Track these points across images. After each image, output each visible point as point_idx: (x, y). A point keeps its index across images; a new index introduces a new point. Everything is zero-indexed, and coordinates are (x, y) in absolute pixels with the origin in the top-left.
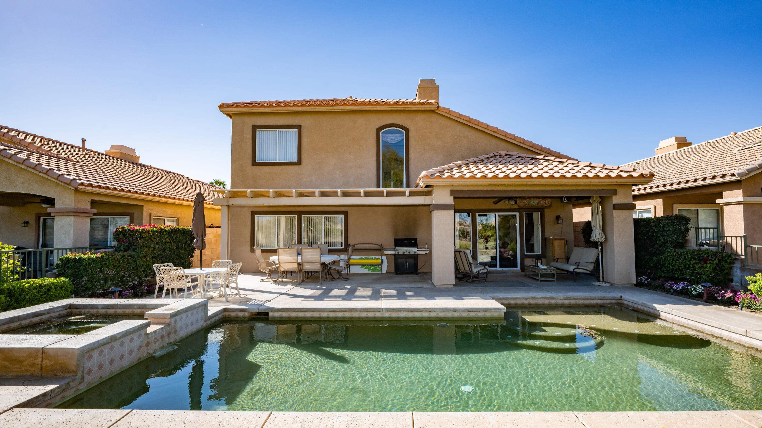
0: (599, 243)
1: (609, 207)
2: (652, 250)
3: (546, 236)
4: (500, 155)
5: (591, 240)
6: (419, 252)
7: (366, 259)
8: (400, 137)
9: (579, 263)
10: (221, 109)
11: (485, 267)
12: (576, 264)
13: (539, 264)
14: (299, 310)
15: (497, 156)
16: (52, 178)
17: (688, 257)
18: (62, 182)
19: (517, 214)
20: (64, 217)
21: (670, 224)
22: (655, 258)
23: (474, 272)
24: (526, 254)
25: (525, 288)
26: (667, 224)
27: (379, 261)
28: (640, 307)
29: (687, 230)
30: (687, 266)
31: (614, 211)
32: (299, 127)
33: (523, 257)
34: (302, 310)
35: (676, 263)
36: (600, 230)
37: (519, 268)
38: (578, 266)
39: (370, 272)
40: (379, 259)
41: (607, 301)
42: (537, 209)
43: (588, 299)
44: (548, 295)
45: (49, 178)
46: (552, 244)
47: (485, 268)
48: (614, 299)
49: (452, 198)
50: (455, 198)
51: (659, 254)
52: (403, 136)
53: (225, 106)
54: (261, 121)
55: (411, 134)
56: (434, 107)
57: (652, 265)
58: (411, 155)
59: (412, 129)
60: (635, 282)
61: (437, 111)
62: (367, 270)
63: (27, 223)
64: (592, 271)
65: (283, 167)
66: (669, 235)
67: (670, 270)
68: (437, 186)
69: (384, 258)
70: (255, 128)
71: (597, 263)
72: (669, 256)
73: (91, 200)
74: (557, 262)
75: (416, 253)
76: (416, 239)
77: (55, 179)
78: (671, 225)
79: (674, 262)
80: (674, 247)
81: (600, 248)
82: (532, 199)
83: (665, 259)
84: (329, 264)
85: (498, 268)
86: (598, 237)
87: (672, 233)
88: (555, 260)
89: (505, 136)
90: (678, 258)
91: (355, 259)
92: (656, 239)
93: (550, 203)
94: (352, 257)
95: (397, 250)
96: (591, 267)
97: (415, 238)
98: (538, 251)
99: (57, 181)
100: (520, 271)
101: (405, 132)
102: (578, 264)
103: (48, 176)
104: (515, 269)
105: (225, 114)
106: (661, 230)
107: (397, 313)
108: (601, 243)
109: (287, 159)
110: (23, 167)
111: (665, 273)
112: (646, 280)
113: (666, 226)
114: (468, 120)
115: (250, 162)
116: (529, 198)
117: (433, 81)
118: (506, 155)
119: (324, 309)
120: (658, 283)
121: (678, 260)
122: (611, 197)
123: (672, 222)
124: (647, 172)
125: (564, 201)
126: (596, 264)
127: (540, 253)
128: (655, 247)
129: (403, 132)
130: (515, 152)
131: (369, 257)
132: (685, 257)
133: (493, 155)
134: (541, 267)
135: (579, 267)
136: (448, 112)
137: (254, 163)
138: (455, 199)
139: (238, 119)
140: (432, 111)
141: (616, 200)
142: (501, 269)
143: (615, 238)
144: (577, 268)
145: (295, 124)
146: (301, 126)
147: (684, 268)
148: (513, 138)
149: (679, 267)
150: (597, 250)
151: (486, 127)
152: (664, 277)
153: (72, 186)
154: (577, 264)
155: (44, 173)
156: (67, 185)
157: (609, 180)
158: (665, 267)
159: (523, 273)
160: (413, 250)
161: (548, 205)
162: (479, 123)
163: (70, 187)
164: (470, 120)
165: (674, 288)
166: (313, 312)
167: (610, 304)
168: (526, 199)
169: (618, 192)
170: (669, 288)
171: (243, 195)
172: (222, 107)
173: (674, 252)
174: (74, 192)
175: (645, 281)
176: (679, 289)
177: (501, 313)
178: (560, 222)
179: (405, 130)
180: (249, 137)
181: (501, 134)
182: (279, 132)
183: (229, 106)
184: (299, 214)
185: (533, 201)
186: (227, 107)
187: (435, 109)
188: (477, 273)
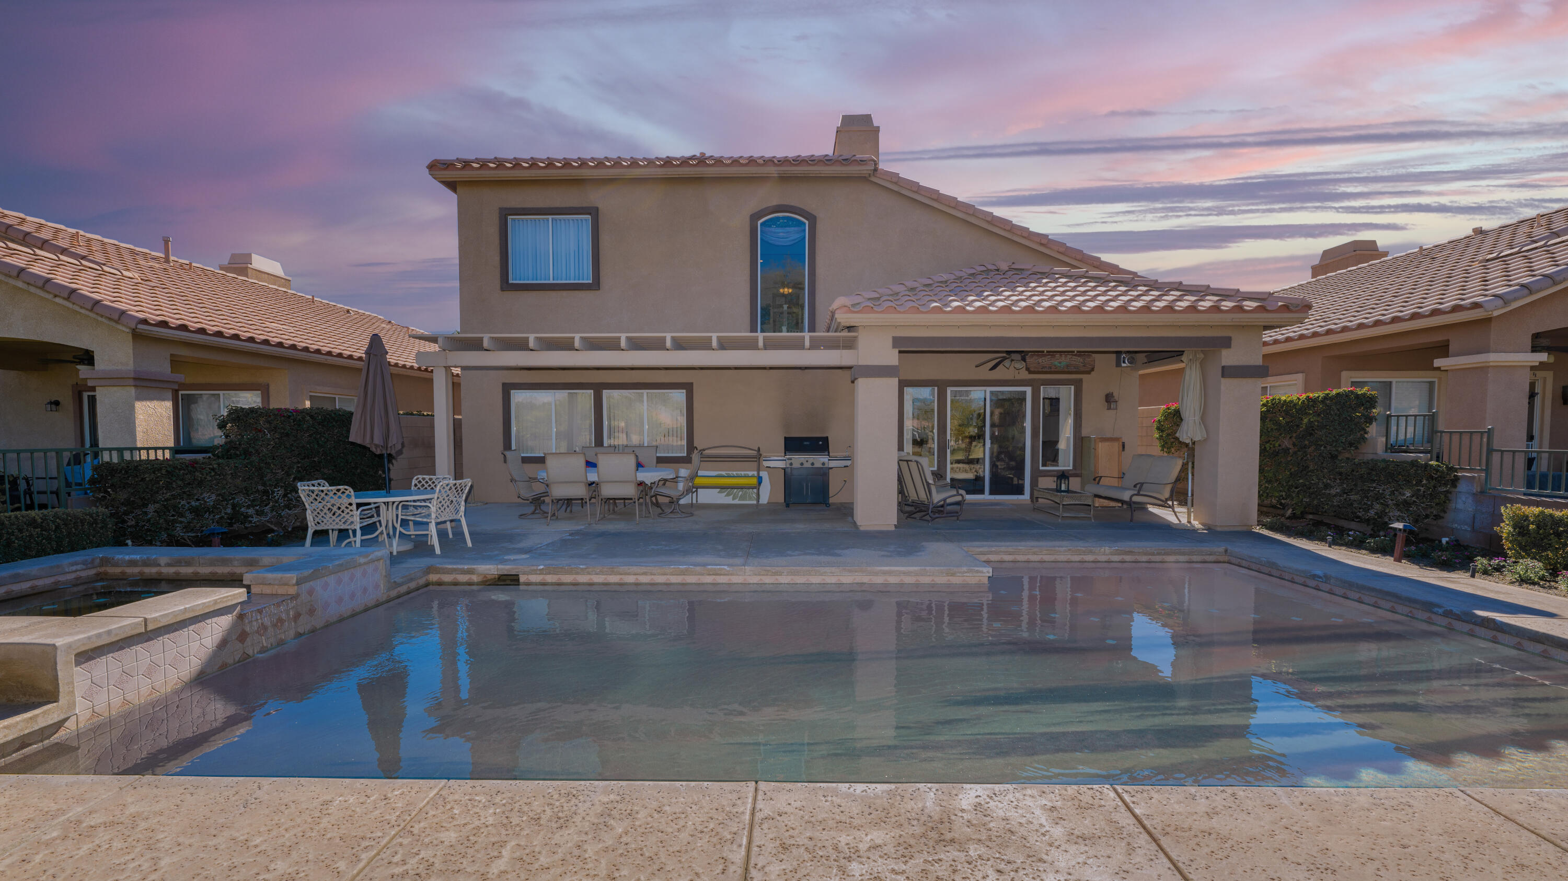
1: (1215, 371)
3: (1084, 434)
4: (998, 270)
6: (832, 464)
7: (729, 476)
8: (798, 232)
9: (1142, 484)
10: (432, 172)
11: (958, 492)
12: (1135, 486)
13: (1063, 487)
15: (991, 270)
16: (81, 307)
18: (102, 316)
19: (1028, 391)
20: (115, 388)
23: (935, 501)
24: (1041, 468)
27: (754, 481)
29: (1368, 420)
31: (1223, 380)
32: (594, 212)
33: (1037, 474)
37: (1026, 496)
38: (1139, 491)
39: (737, 502)
40: (753, 476)
42: (1067, 382)
44: (1081, 545)
45: (77, 308)
46: (1095, 449)
47: (958, 494)
49: (896, 352)
50: (900, 352)
52: (805, 230)
53: (441, 166)
54: (515, 198)
55: (820, 227)
56: (866, 169)
58: (820, 271)
59: (821, 217)
61: (873, 179)
62: (731, 497)
63: (57, 403)
65: (564, 293)
68: (864, 327)
69: (764, 474)
70: (505, 214)
73: (172, 355)
74: (1099, 482)
75: (826, 466)
76: (827, 438)
77: (87, 309)
82: (1058, 355)
84: (654, 484)
85: (986, 497)
86: (1191, 432)
88: (1095, 479)
89: (1009, 231)
91: (707, 473)
93: (1093, 363)
94: (700, 473)
95: (789, 459)
96: (1165, 493)
97: (825, 435)
98: (1066, 462)
99: (91, 314)
100: (1029, 502)
101: (807, 223)
102: (1141, 487)
103: (74, 304)
104: (1020, 497)
105: (443, 182)
109: (572, 277)
110: (20, 284)
114: (935, 196)
115: (497, 282)
116: (1052, 353)
117: (868, 118)
118: (1010, 269)
122: (1219, 351)
125: (1123, 365)
127: (1071, 468)
129: (804, 224)
130: (1027, 262)
131: (735, 473)
133: (983, 268)
135: (1141, 493)
136: (894, 180)
137: (506, 286)
138: (902, 356)
139: (471, 193)
140: (864, 179)
141: (1229, 357)
142: (992, 497)
143: (1221, 435)
144: (1138, 494)
145: (585, 204)
146: (597, 208)
148: (1024, 233)
151: (971, 212)
153: (123, 325)
154: (1139, 485)
155: (64, 299)
156: (114, 324)
157: (1217, 317)
159: (1035, 506)
160: (819, 460)
161: (1089, 367)
162: (956, 205)
163: (120, 327)
164: (939, 197)
168: (1045, 356)
169: (1233, 343)
171: (475, 345)
172: (435, 168)
174: (130, 337)
177: (982, 580)
178: (1113, 405)
179: (807, 219)
180: (493, 231)
181: (1002, 226)
182: (554, 222)
183: (448, 165)
184: (598, 389)
185: (1060, 360)
186: (445, 169)
187: (870, 174)
188: (942, 503)
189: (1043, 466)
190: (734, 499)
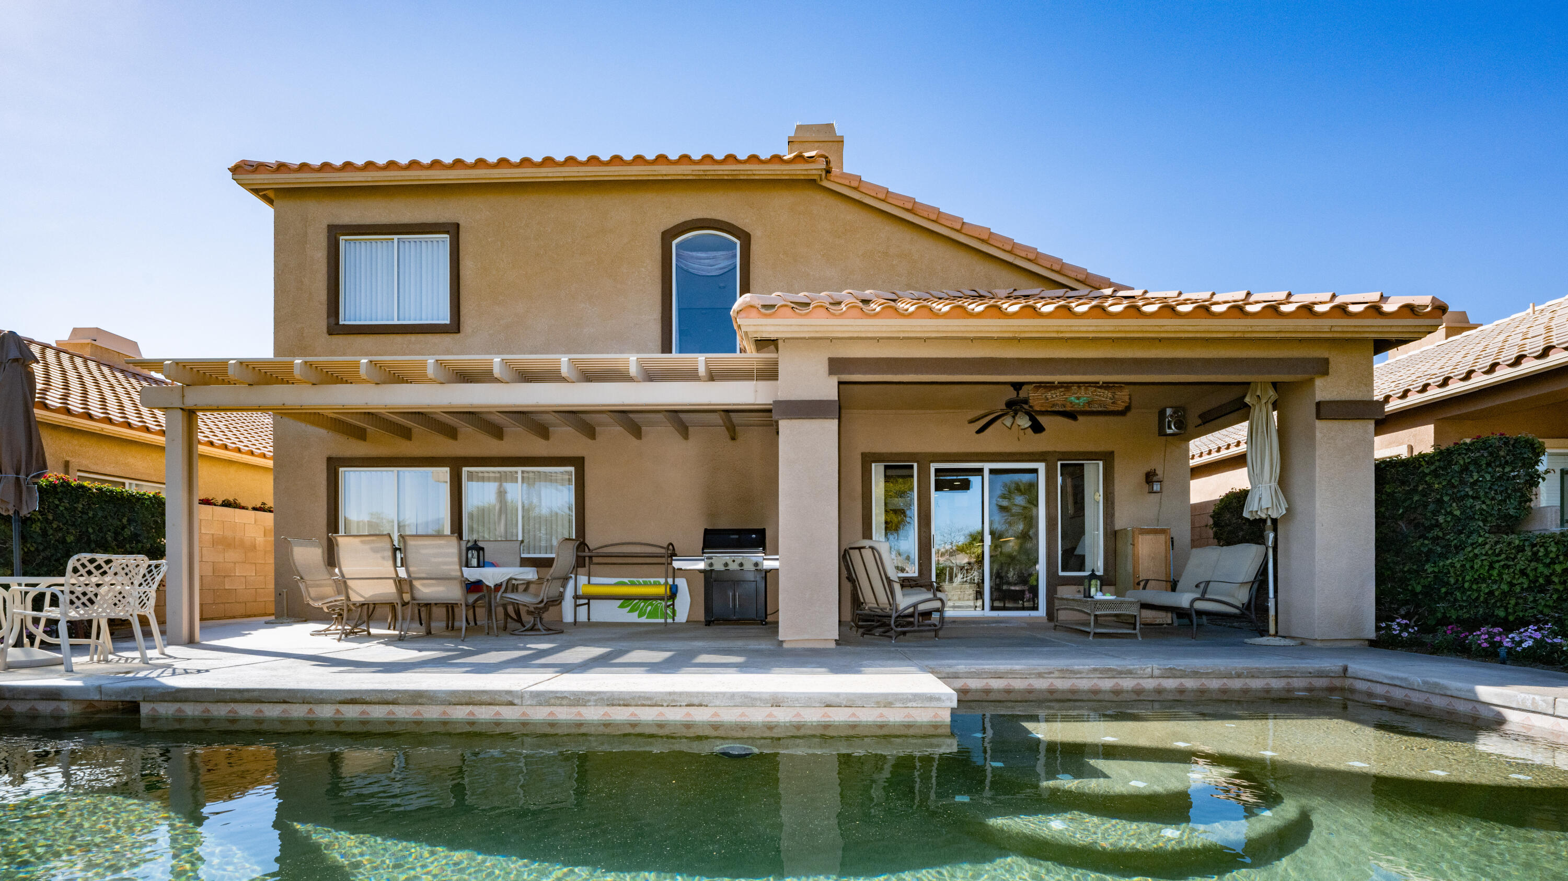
0: (1269, 522)
1: (1304, 411)
2: (1422, 544)
3: (1117, 527)
5: (1246, 514)
7: (633, 584)
8: (727, 259)
9: (1208, 583)
10: (236, 177)
11: (935, 595)
12: (1197, 586)
13: (1093, 590)
14: (238, 696)
17: (1547, 553)
19: (1041, 467)
21: (1483, 462)
22: (1429, 567)
23: (901, 607)
24: (1061, 573)
25: (1045, 649)
26: (1475, 462)
27: (667, 591)
28: (1417, 698)
29: (1533, 480)
30: (1541, 580)
31: (1319, 424)
32: (453, 230)
33: (1054, 582)
34: (246, 695)
35: (1500, 574)
36: (1274, 484)
37: (1042, 612)
38: (1203, 593)
39: (644, 620)
40: (665, 584)
41: (1298, 683)
42: (1093, 456)
43: (1239, 676)
44: (1114, 663)
46: (1133, 544)
48: (1320, 674)
49: (834, 380)
50: (840, 382)
51: (1443, 556)
52: (735, 256)
53: (247, 169)
54: (351, 212)
55: (754, 247)
56: (815, 170)
57: (1419, 589)
59: (757, 235)
60: (1372, 635)
61: (825, 183)
62: (636, 613)
64: (1247, 606)
65: (413, 338)
66: (1482, 494)
67: (1478, 598)
69: (682, 583)
70: (335, 232)
71: (1260, 583)
72: (1476, 556)
74: (1144, 588)
76: (764, 529)
78: (1489, 464)
79: (1495, 573)
80: (1496, 530)
81: (1271, 536)
82: (1074, 386)
83: (1463, 566)
84: (498, 587)
86: (1266, 503)
87: (1490, 488)
88: (1138, 584)
89: (1010, 252)
90: (1507, 559)
91: (603, 583)
92: (1435, 513)
93: (1127, 399)
94: (594, 581)
95: (709, 558)
96: (1242, 596)
97: (761, 526)
98: (1096, 561)
100: (1046, 621)
101: (738, 242)
102: (1203, 588)
104: (1033, 613)
105: (256, 191)
106: (1455, 482)
107: (574, 710)
108: (1274, 521)
109: (424, 317)
111: (1461, 607)
112: (1405, 628)
113: (1472, 468)
114: (909, 206)
115: (322, 323)
116: (1066, 385)
117: (830, 127)
119: (322, 692)
120: (1446, 634)
121: (1508, 567)
122: (1311, 381)
123: (1491, 454)
124: (1423, 300)
125: (1169, 431)
126: (1256, 586)
127: (1100, 569)
128: (1430, 535)
129: (736, 244)
130: (1034, 289)
131: (641, 580)
132: (1535, 554)
134: (1099, 596)
135: (1207, 596)
136: (855, 184)
137: (336, 328)
138: (841, 386)
139: (293, 206)
140: (811, 183)
141: (1325, 390)
142: (995, 614)
143: (1318, 505)
144: (1202, 598)
145: (442, 220)
146: (458, 225)
147: (1530, 589)
148: (1031, 256)
149: (1511, 584)
150: (1261, 548)
151: (958, 227)
152: (1459, 621)
154: (1202, 586)
157: (1307, 324)
158: (1464, 592)
159: (1052, 624)
160: (752, 560)
161: (1120, 406)
162: (938, 216)
164: (913, 207)
165: (1507, 643)
166: (285, 702)
167: (1310, 690)
168: (1056, 388)
169: (1330, 369)
170: (1485, 645)
172: (237, 170)
173: (1497, 543)
175: (1401, 631)
176: (1525, 645)
177: (940, 712)
178: (1156, 487)
179: (738, 238)
180: (320, 256)
181: (1000, 246)
182: (401, 244)
183: (258, 167)
184: (456, 465)
185: (1078, 395)
186: (253, 172)
187: (821, 175)
188: (911, 610)
189: (1063, 570)
190: (640, 616)
